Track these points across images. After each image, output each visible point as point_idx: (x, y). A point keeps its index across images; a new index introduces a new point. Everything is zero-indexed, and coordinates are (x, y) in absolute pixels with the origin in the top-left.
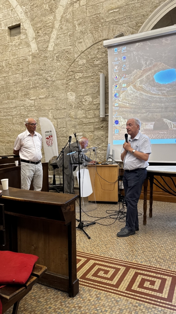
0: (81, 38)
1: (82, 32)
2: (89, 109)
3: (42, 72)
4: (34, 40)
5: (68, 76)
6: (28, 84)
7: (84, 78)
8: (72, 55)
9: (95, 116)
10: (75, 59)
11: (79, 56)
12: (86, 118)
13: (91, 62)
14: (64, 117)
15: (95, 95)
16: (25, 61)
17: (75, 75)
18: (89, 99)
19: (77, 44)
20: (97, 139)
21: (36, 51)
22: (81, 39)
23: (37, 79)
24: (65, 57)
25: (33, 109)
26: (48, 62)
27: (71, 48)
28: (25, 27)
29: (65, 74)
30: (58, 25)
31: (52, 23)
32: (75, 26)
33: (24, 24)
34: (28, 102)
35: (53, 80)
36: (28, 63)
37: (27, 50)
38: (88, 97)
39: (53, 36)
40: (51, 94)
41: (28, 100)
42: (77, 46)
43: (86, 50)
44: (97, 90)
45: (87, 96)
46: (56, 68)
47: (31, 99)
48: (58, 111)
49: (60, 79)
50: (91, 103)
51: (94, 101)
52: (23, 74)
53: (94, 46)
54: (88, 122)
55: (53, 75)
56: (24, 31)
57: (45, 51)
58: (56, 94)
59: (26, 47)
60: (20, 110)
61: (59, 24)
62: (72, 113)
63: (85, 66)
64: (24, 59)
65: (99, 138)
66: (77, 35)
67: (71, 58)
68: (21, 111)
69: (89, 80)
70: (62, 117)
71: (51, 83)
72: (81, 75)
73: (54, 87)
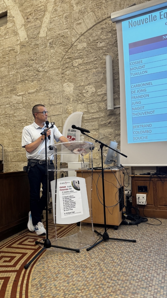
0: (80, 18)
1: (81, 12)
2: (91, 102)
3: (32, 62)
4: (23, 27)
5: (64, 64)
6: (15, 77)
7: (84, 64)
8: (69, 39)
9: (100, 109)
10: (73, 44)
11: (77, 40)
12: (88, 112)
13: (93, 45)
14: (59, 113)
15: (99, 84)
16: (12, 52)
17: (73, 62)
18: (91, 89)
19: (75, 26)
20: (103, 138)
21: (25, 39)
22: (79, 20)
23: (26, 70)
24: (60, 43)
25: (21, 107)
26: (39, 50)
27: (67, 32)
28: (12, 14)
29: (60, 62)
30: (52, 7)
31: (44, 6)
32: (72, 6)
33: (11, 11)
34: (15, 99)
35: (46, 70)
36: (15, 54)
37: (14, 39)
38: (90, 86)
39: (46, 20)
40: (43, 87)
41: (14, 96)
42: (75, 28)
43: (87, 31)
44: (102, 77)
45: (88, 86)
46: (50, 56)
47: (18, 95)
48: (52, 107)
49: (54, 69)
50: (93, 94)
51: (98, 91)
52: (9, 67)
53: (96, 26)
54: (90, 118)
55: (46, 64)
56: (11, 18)
57: (36, 38)
58: (49, 86)
59: (13, 36)
60: (5, 108)
61: (53, 5)
62: (70, 108)
63: (86, 51)
64: (11, 50)
65: (107, 137)
66: (75, 16)
67: (68, 42)
68: (6, 110)
69: (91, 66)
70: (57, 113)
71: (43, 75)
72: (81, 61)
73: (46, 78)
